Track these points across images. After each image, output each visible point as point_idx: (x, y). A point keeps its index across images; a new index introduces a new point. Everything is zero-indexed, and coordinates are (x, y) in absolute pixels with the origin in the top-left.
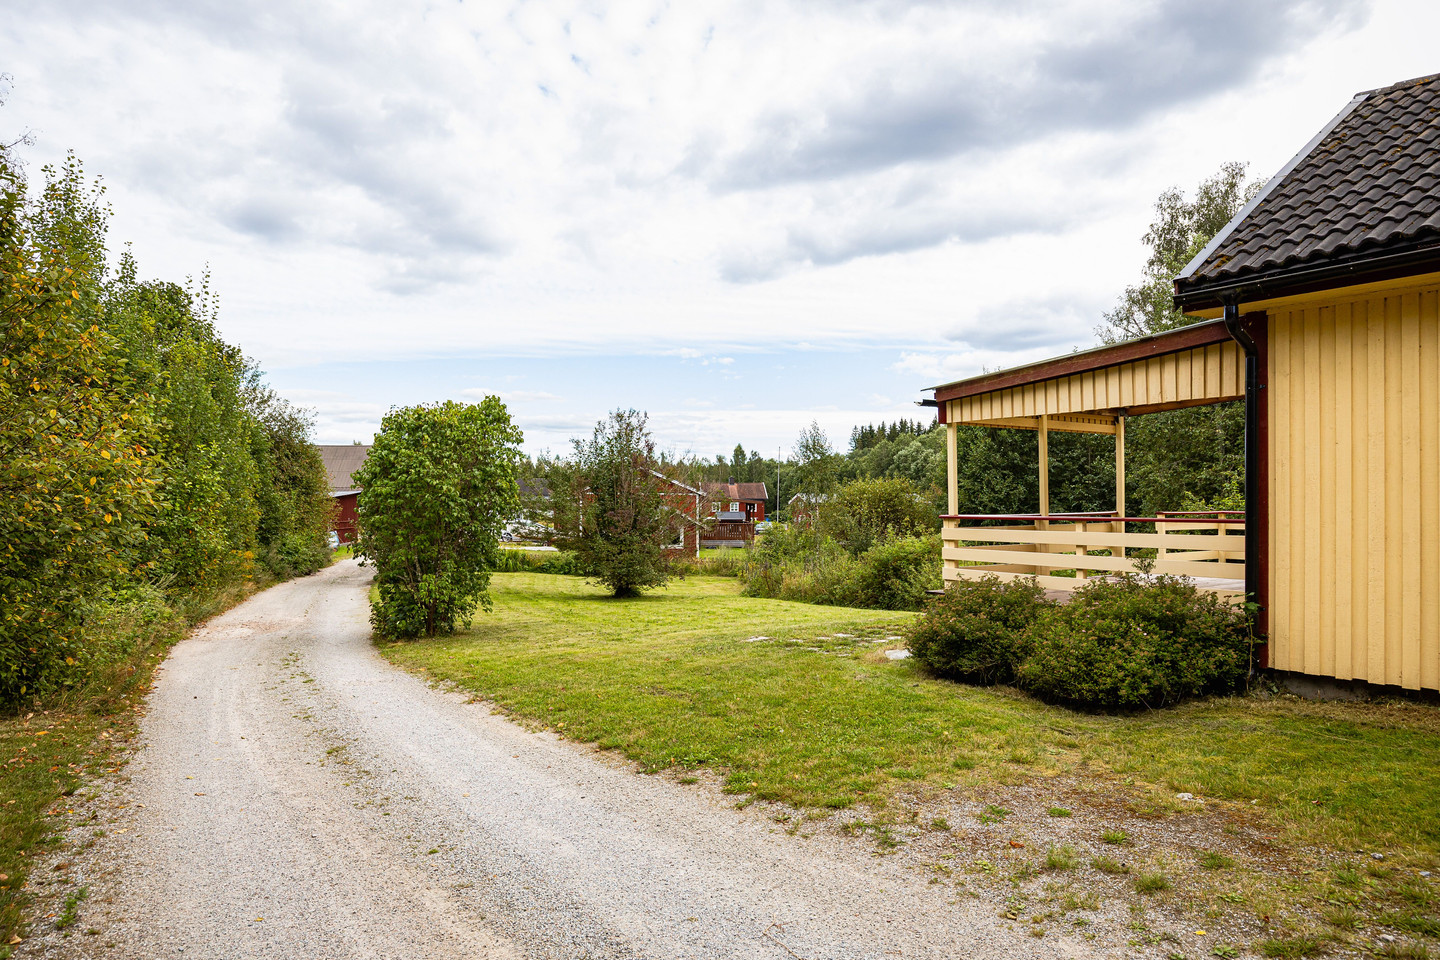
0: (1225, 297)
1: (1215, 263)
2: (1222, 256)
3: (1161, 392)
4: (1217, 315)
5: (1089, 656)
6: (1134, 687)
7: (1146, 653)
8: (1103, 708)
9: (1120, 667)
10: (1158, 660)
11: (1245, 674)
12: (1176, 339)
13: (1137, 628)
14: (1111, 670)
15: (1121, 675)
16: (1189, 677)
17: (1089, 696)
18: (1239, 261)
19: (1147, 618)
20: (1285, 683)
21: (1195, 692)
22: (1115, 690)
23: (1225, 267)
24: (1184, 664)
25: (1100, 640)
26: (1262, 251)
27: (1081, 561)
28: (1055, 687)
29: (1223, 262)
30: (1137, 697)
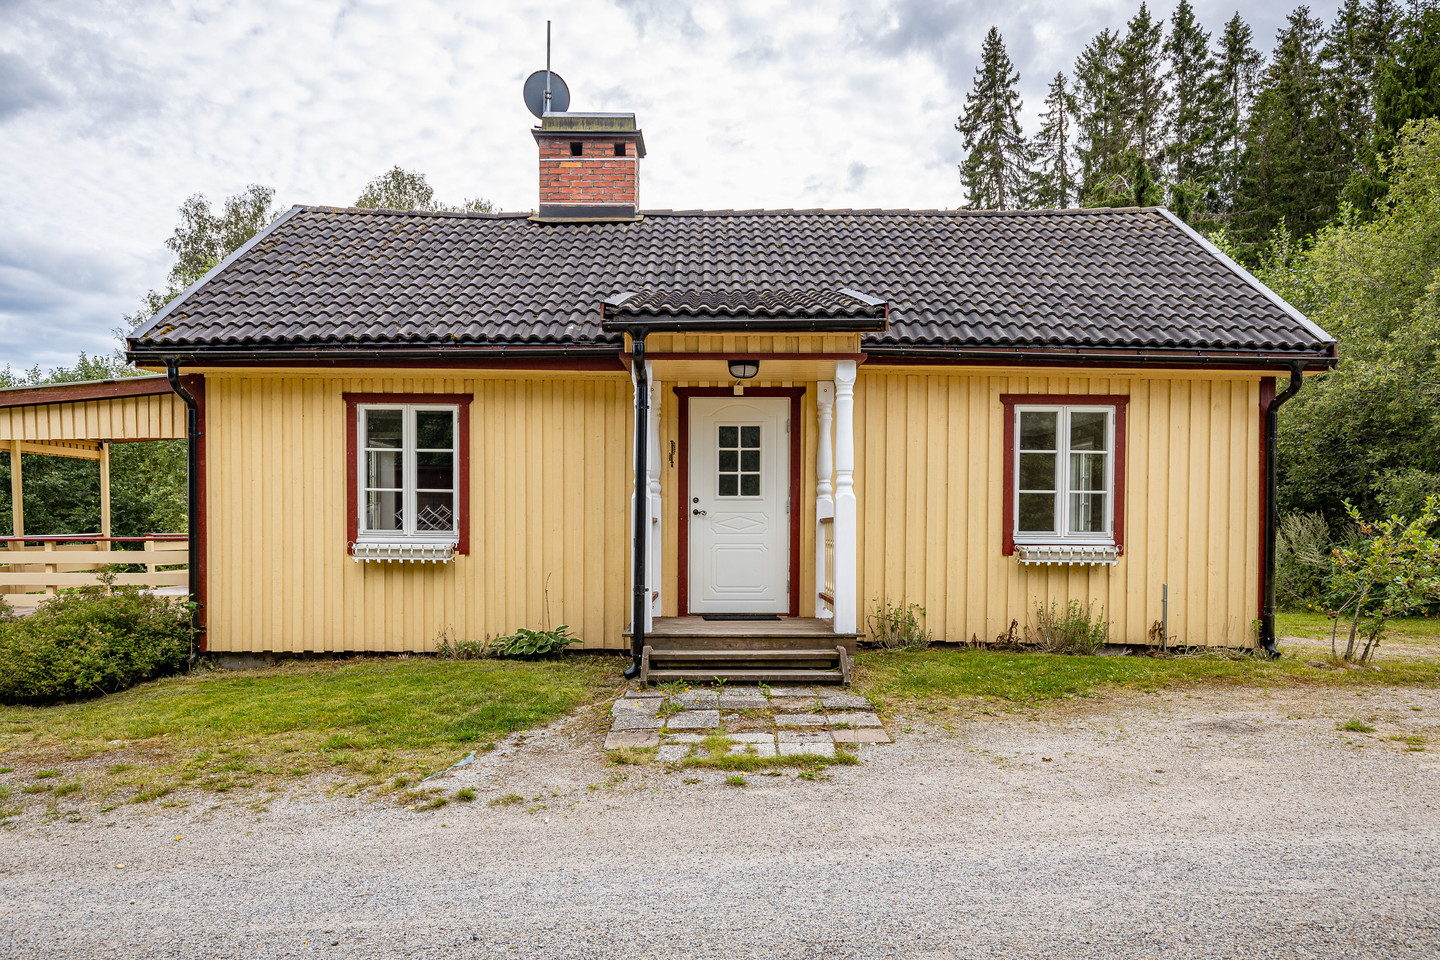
0: (167, 360)
1: (162, 330)
2: (168, 325)
3: (124, 429)
4: (162, 372)
5: (48, 656)
6: (89, 677)
7: (99, 648)
8: (62, 699)
9: (76, 662)
10: (113, 653)
11: (188, 658)
12: (135, 386)
13: (94, 629)
14: (67, 666)
15: (76, 668)
16: (139, 664)
17: (48, 691)
18: (180, 333)
19: (104, 620)
20: (220, 661)
21: (145, 675)
22: (71, 682)
23: (169, 336)
24: (135, 654)
25: (59, 643)
26: (198, 327)
27: (49, 577)
28: (16, 689)
29: (169, 330)
30: (92, 685)
